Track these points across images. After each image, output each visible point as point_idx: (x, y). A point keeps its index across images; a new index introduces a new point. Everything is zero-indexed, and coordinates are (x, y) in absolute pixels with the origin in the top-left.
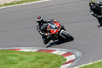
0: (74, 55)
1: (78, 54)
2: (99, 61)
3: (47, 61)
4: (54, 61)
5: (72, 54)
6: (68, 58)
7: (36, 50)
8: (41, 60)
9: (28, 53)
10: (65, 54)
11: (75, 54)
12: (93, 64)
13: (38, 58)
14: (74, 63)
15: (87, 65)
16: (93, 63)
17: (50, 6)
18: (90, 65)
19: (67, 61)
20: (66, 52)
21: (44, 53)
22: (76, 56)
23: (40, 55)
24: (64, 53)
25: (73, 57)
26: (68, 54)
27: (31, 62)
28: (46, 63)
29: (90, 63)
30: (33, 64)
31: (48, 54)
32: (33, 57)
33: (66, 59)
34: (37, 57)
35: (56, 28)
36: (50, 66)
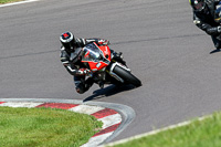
0: (117, 115)
1: (128, 111)
2: (172, 127)
3: (59, 127)
4: (75, 129)
5: (114, 112)
6: (106, 122)
7: (36, 105)
8: (46, 126)
9: (18, 111)
10: (100, 112)
11: (120, 113)
12: (160, 134)
13: (41, 121)
14: (118, 132)
15: (146, 135)
16: (158, 131)
17: (67, 8)
18: (153, 136)
19: (104, 127)
20: (101, 109)
21: (53, 111)
22: (123, 117)
23: (44, 114)
24: (96, 109)
25: (115, 119)
26: (106, 112)
27: (26, 130)
28: (58, 133)
29: (153, 132)
30: (29, 135)
31: (63, 113)
32: (28, 120)
33: (101, 124)
34: (38, 120)
35: (101, 58)
36: (66, 138)
